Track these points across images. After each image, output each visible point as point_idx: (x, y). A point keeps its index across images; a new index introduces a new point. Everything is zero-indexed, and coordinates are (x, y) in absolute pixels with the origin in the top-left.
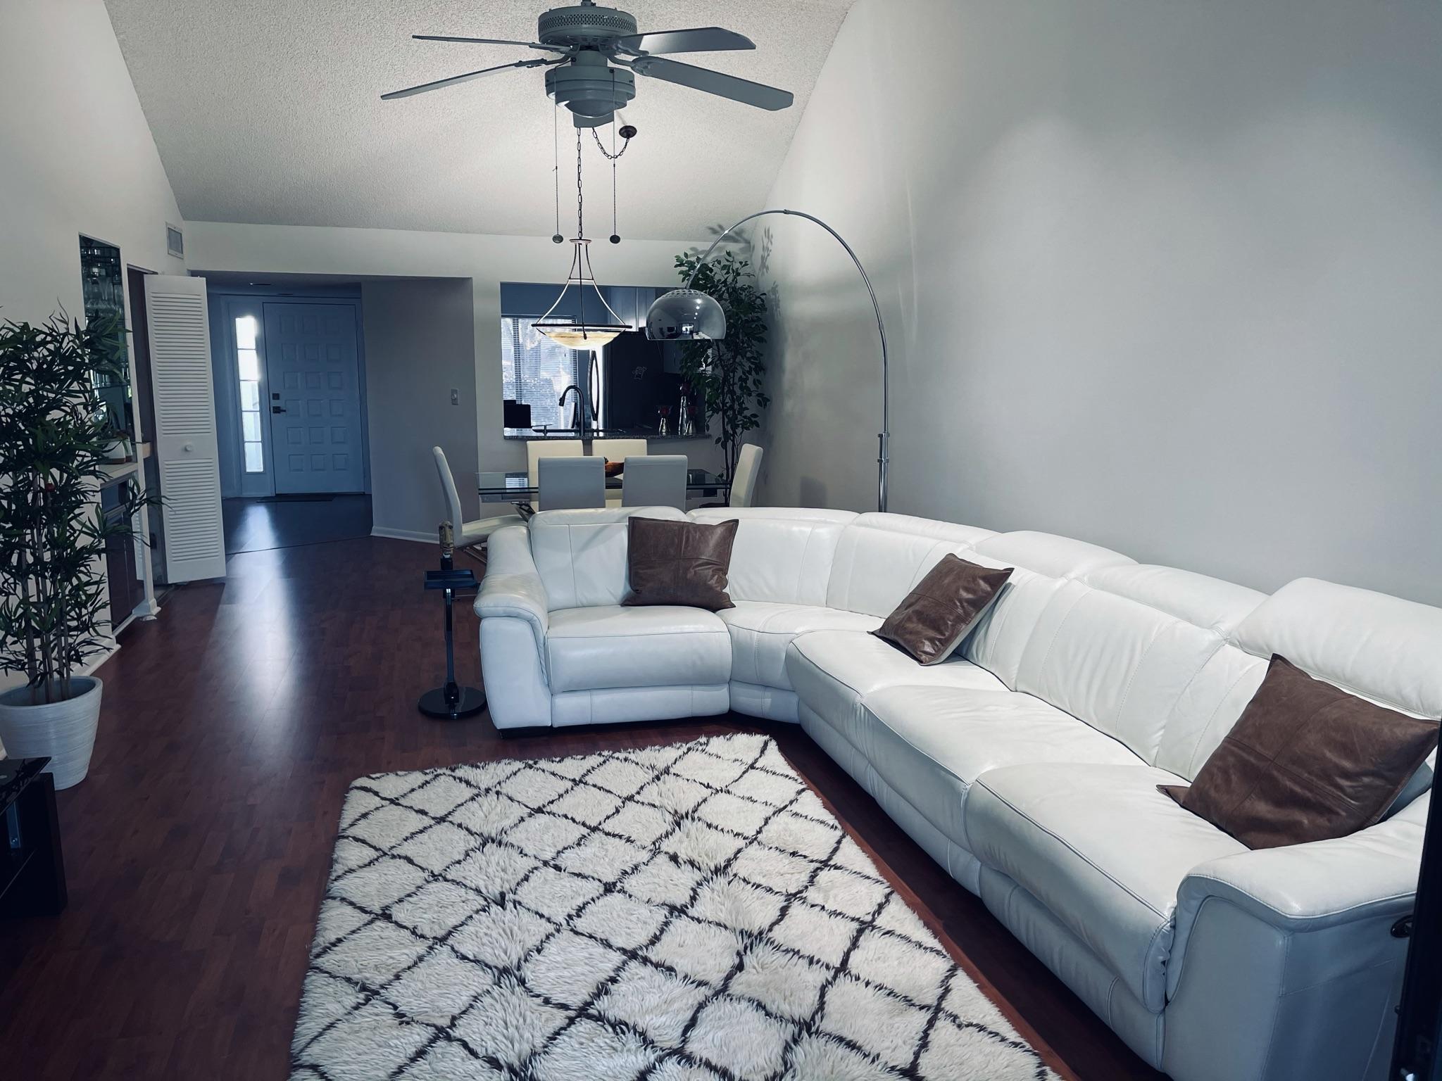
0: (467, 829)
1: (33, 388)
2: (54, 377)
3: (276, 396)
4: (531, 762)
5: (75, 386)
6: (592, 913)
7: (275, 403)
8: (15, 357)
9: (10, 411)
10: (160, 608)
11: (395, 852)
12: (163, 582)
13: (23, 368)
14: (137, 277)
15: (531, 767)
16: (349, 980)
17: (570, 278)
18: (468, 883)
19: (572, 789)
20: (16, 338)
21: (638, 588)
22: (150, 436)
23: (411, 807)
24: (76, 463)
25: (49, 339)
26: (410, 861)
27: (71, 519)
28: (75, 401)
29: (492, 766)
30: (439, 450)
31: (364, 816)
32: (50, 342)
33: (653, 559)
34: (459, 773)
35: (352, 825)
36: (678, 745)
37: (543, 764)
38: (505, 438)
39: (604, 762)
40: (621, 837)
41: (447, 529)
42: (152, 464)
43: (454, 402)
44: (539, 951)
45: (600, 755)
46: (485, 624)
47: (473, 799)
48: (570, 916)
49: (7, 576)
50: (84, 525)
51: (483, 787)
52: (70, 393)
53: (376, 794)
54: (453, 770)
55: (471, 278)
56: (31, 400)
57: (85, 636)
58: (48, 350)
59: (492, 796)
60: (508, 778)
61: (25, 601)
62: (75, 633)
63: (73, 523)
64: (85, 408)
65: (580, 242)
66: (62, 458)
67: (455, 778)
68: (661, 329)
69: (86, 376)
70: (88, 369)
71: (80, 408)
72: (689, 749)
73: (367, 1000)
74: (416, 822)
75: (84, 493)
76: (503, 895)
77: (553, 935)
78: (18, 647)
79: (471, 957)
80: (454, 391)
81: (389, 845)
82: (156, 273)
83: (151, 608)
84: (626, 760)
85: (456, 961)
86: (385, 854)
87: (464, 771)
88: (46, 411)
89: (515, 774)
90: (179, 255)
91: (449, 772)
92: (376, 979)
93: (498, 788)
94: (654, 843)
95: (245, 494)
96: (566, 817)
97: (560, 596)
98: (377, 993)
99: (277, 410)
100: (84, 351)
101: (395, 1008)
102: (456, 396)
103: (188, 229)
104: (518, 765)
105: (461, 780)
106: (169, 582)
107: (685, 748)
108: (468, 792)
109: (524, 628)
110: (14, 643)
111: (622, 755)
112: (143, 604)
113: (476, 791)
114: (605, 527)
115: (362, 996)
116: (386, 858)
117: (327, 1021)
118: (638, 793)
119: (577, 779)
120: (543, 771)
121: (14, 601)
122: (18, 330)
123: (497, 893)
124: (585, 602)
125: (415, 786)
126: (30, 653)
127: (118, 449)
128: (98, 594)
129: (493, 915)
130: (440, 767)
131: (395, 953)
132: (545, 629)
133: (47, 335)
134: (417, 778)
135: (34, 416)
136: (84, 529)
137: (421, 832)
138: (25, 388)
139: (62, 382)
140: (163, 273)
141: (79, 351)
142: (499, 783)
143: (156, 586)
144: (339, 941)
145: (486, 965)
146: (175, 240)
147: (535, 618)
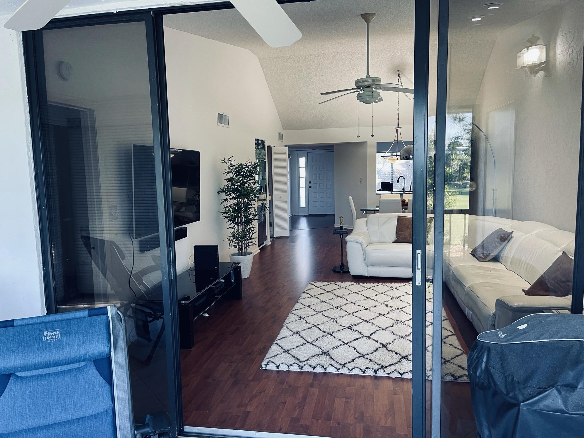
0: (334, 294)
1: (242, 179)
2: (246, 176)
3: (310, 182)
4: (358, 283)
5: (251, 178)
6: (359, 313)
7: (310, 185)
8: (238, 171)
9: (237, 184)
10: (271, 243)
11: (315, 296)
12: (273, 236)
13: (240, 174)
14: (270, 148)
15: (357, 284)
16: (297, 315)
17: (394, 140)
18: (330, 304)
19: (366, 290)
20: (239, 167)
21: (398, 237)
22: (271, 194)
23: (322, 289)
24: (250, 197)
25: (246, 167)
26: (318, 298)
27: (249, 211)
28: (251, 182)
29: (346, 283)
30: (350, 197)
31: (310, 289)
32: (246, 168)
33: (404, 229)
34: (337, 283)
35: (306, 291)
36: (403, 283)
37: (361, 284)
38: (377, 194)
39: (379, 285)
40: (375, 300)
41: (342, 218)
42: (271, 202)
43: (361, 182)
44: (342, 317)
45: (378, 283)
46: (348, 244)
47: (339, 289)
48: (353, 313)
49: (235, 224)
50: (251, 213)
51: (342, 287)
52: (250, 180)
53: (314, 285)
54: (336, 283)
55: (366, 142)
56: (241, 182)
57: (250, 241)
58: (246, 170)
59: (344, 288)
60: (350, 285)
61: (238, 230)
62: (248, 240)
63: (249, 212)
64: (253, 184)
65: (398, 128)
66: (247, 196)
67: (335, 284)
68: (404, 157)
69: (253, 176)
70: (254, 174)
71: (252, 184)
72: (406, 285)
73: (301, 319)
75: (251, 205)
76: (338, 307)
77: (347, 315)
78: (236, 242)
79: (326, 316)
80: (361, 179)
81: (314, 295)
82: (275, 147)
83: (268, 242)
84: (385, 285)
85: (322, 316)
86: (313, 296)
87: (339, 283)
88: (244, 185)
89: (352, 285)
90: (282, 141)
91: (335, 283)
92: (303, 316)
93: (346, 287)
94: (383, 302)
95: (300, 214)
96: (362, 295)
97: (374, 239)
98: (303, 318)
99: (310, 187)
100: (253, 170)
101: (306, 321)
102: (361, 180)
103: (285, 133)
104: (355, 283)
105: (337, 285)
106: (275, 236)
107: (405, 284)
108: (338, 287)
109: (359, 246)
110: (235, 241)
111: (384, 284)
112: (267, 241)
113: (339, 287)
114: (390, 219)
115: (300, 318)
116: (313, 297)
117: (291, 321)
118: (385, 292)
119: (369, 288)
120: (360, 285)
121: (236, 230)
122: (239, 165)
123: (337, 306)
124: (382, 242)
125: (325, 285)
126: (238, 244)
127: (263, 197)
128: (254, 230)
129: (334, 310)
130: (333, 282)
131: (309, 313)
132: (365, 246)
133: (246, 166)
134: (326, 283)
135: (242, 185)
136: (251, 214)
137: (323, 293)
138: (240, 179)
139: (248, 177)
140: (277, 147)
141: (252, 170)
142: (347, 286)
143: (271, 237)
144: (298, 309)
145: (329, 317)
146: (281, 136)
147: (362, 243)
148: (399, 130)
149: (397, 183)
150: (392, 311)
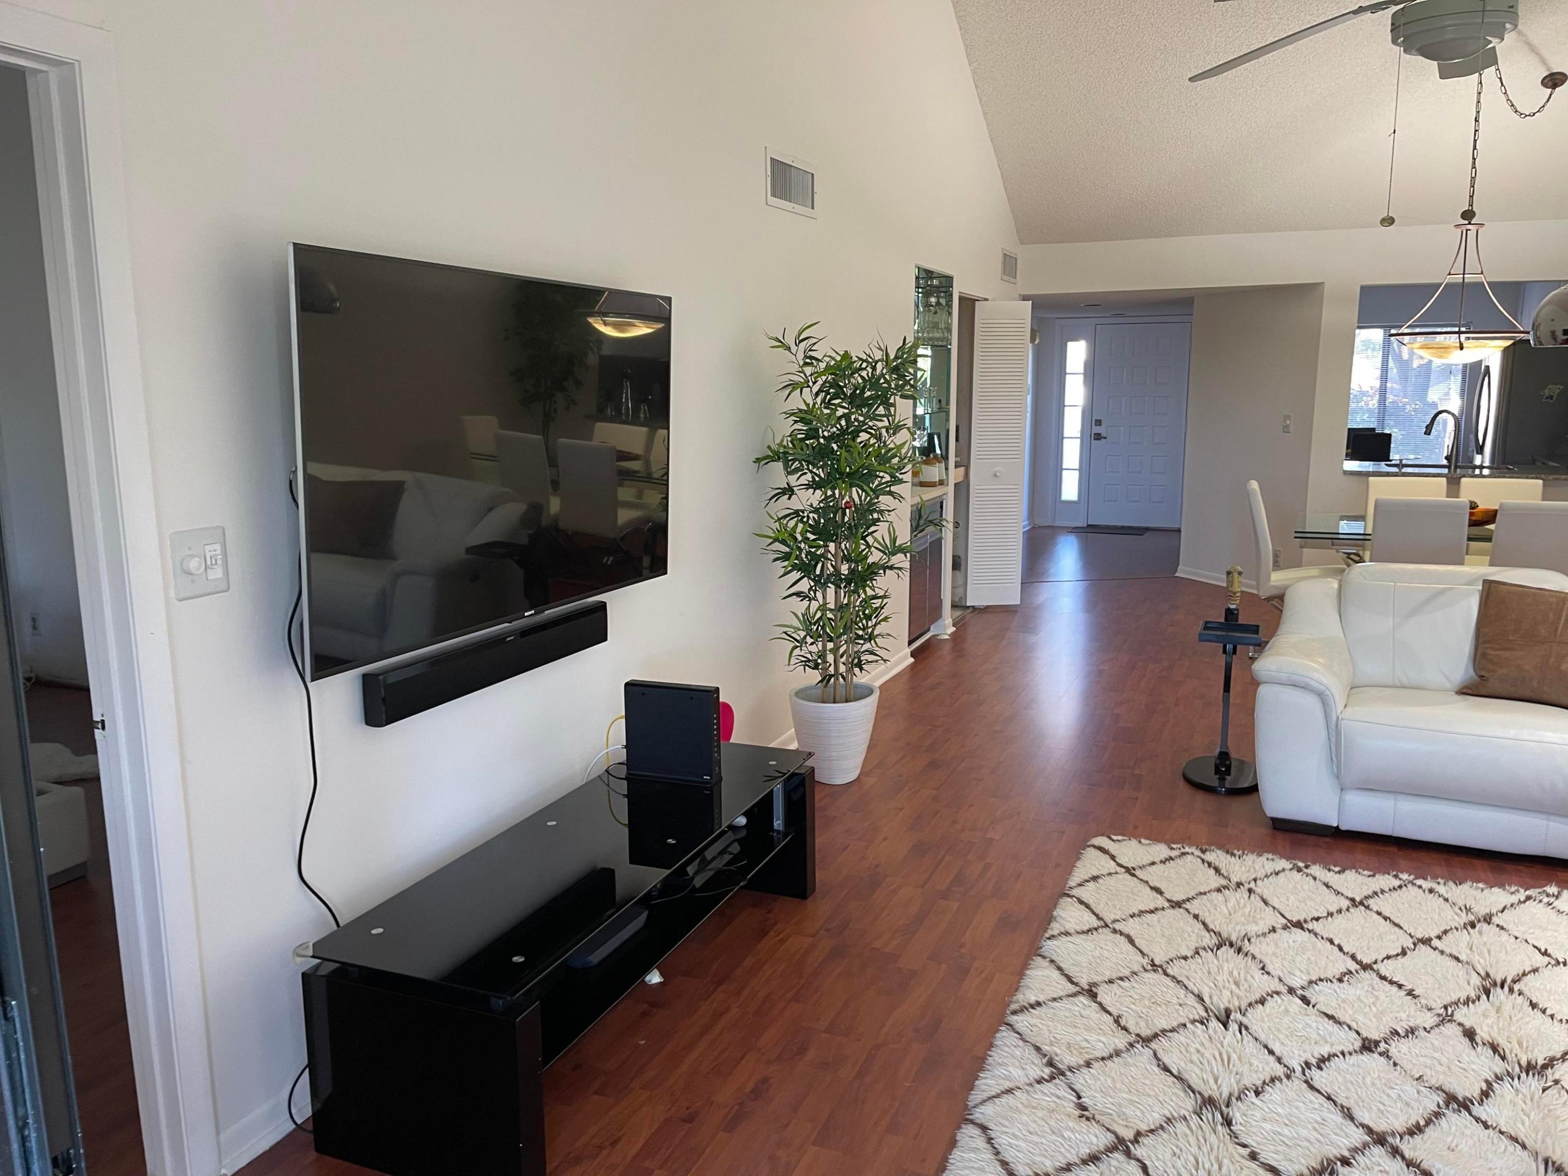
0: (1204, 924)
1: (846, 411)
2: (865, 403)
3: (1098, 423)
4: (1301, 864)
5: (881, 410)
6: (1338, 1070)
7: (1097, 430)
8: (834, 384)
9: (826, 434)
10: (955, 629)
11: (1118, 926)
12: (963, 604)
13: (839, 393)
14: (968, 304)
15: (1299, 870)
16: (1038, 1049)
17: (1450, 274)
18: (1191, 986)
19: (1348, 910)
20: (838, 366)
21: (1483, 673)
23: (1147, 882)
24: (876, 483)
25: (864, 365)
26: (1131, 941)
27: (867, 535)
28: (880, 424)
29: (1250, 858)
30: (1254, 485)
31: (1095, 878)
32: (865, 369)
33: (1511, 638)
34: (1209, 857)
35: (1080, 885)
36: (1513, 889)
37: (1316, 870)
38: (1346, 473)
39: (1400, 887)
40: (1400, 986)
41: (1236, 575)
42: (962, 489)
43: (1286, 429)
44: (1257, 1093)
45: (1396, 876)
46: (1263, 690)
47: (1219, 890)
48: (1308, 1065)
49: (812, 584)
50: (876, 540)
51: (1235, 879)
52: (875, 417)
53: (1113, 858)
54: (1204, 852)
55: (1323, 283)
56: (843, 422)
57: (867, 646)
58: (862, 377)
59: (1243, 892)
60: (1267, 876)
61: (823, 608)
62: (862, 642)
63: (869, 539)
64: (887, 432)
65: (1469, 227)
66: (861, 477)
67: (1203, 861)
68: (1553, 333)
69: (892, 401)
70: (893, 394)
71: (884, 431)
72: (1528, 898)
73: (1052, 1078)
74: (1149, 900)
75: (881, 512)
76: (1228, 1012)
77: (1280, 1080)
78: (814, 649)
79: (1175, 1072)
80: (1287, 417)
81: (1113, 917)
82: (986, 300)
83: (945, 627)
84: (1431, 891)
85: (1156, 1069)
86: (1107, 926)
87: (1217, 856)
88: (855, 434)
89: (1277, 874)
90: (1012, 280)
91: (1198, 853)
92: (1066, 1059)
93: (1252, 885)
94: (1446, 1007)
95: (1058, 523)
96: (1331, 942)
97: (1373, 669)
98: (1063, 1074)
99: (1098, 437)
100: (891, 377)
101: (1079, 1097)
102: (1288, 422)
103: (1023, 254)
104: (1287, 865)
105: (1210, 865)
106: (968, 605)
107: (1522, 895)
108: (1217, 881)
109: (1311, 702)
110: (812, 644)
111: (1426, 884)
112: (939, 622)
113: (1224, 882)
114: (1443, 591)
115: (1048, 1071)
116: (1106, 930)
117: (1007, 1085)
118: (1439, 938)
119: (1358, 899)
120: (1315, 879)
121: (814, 605)
122: (838, 358)
123: (1222, 1007)
124: (1406, 682)
125: (1157, 860)
126: (822, 655)
128: (882, 608)
129: (1211, 1031)
130: (1190, 845)
131: (1092, 1037)
132: (1340, 707)
133: (864, 361)
134: (1161, 851)
135: (846, 435)
136: (876, 545)
137: (1151, 912)
138: (840, 412)
139: (870, 406)
140: (994, 300)
141: (887, 377)
142: (1255, 880)
143: (954, 606)
144: (1039, 1004)
145: (1190, 1087)
146: (1009, 265)
147: (1328, 692)
148: (1472, 235)
149: (1425, 433)
150: (1506, 1078)
